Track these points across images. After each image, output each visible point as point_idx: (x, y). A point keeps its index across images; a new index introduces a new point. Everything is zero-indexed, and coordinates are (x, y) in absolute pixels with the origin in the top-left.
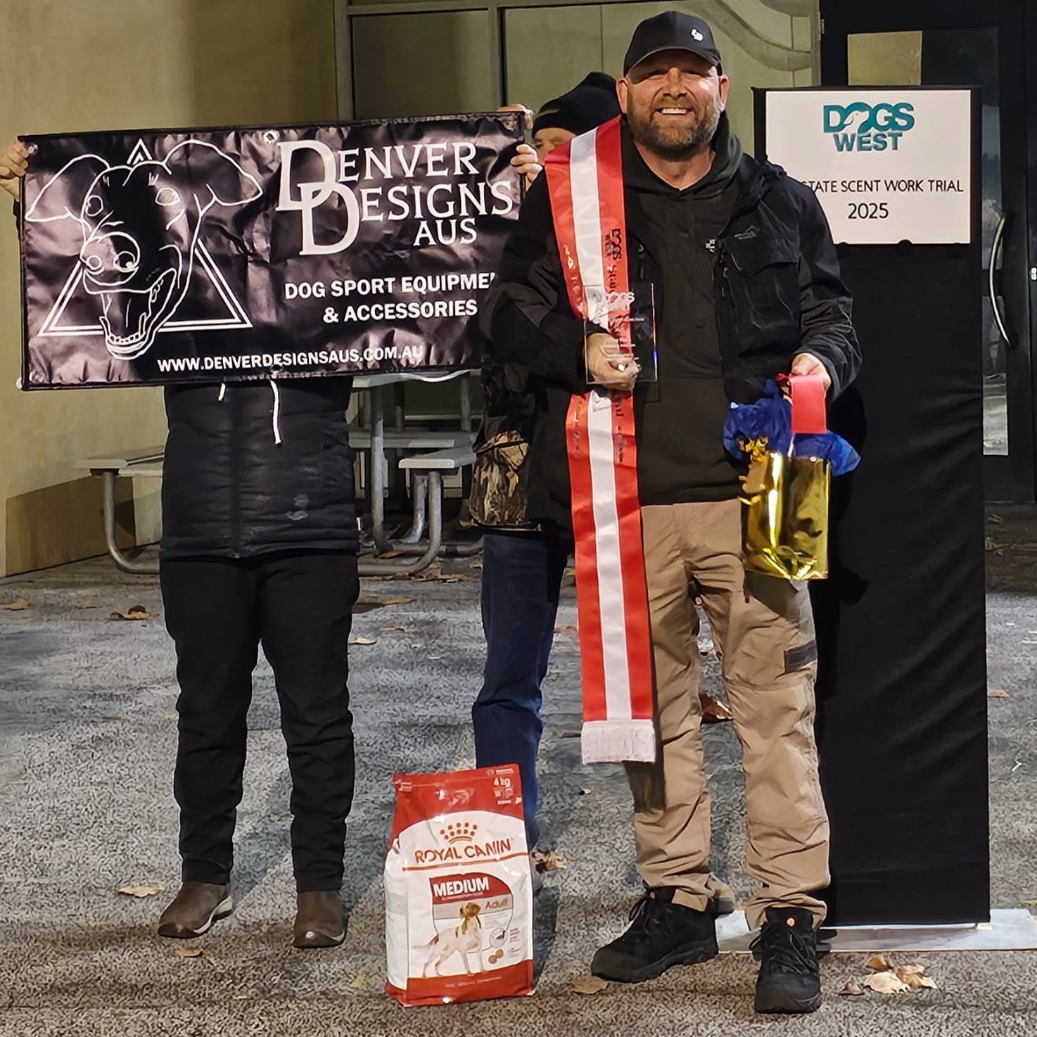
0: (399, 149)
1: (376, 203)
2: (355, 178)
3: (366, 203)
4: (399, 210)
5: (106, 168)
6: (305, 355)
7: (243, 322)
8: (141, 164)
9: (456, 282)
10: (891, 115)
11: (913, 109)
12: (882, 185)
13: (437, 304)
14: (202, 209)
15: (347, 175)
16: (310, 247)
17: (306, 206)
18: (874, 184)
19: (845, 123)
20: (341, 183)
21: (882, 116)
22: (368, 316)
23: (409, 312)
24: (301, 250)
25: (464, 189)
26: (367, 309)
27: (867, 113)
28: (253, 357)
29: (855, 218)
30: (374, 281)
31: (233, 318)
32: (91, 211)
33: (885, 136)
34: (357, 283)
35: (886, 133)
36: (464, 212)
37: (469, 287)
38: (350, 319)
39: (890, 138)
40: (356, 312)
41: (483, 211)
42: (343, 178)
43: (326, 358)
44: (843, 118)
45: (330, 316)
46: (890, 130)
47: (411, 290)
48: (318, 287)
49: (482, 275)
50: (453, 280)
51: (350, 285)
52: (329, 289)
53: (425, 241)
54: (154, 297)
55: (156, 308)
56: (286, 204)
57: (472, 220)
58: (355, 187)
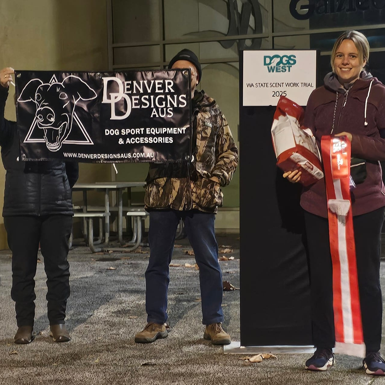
0: (146, 82)
1: (137, 102)
2: (130, 92)
3: (134, 102)
4: (146, 104)
5: (42, 84)
6: (112, 155)
7: (90, 142)
8: (54, 83)
10: (288, 59)
11: (296, 57)
12: (284, 85)
13: (159, 138)
14: (75, 101)
15: (127, 91)
16: (114, 117)
17: (113, 102)
18: (282, 84)
19: (272, 62)
20: (126, 94)
21: (285, 59)
22: (134, 142)
23: (149, 141)
24: (111, 117)
25: (169, 97)
26: (134, 140)
27: (279, 59)
28: (94, 155)
29: (275, 96)
30: (136, 130)
31: (87, 141)
32: (38, 98)
33: (285, 67)
34: (130, 130)
35: (286, 66)
37: (170, 133)
38: (128, 143)
39: (288, 68)
40: (130, 140)
43: (120, 156)
44: (271, 61)
45: (121, 142)
46: (287, 65)
47: (150, 133)
48: (117, 131)
49: (174, 129)
50: (164, 130)
51: (128, 131)
52: (120, 132)
53: (155, 116)
54: (60, 131)
55: (62, 135)
56: (105, 100)
57: (172, 109)
58: (130, 95)
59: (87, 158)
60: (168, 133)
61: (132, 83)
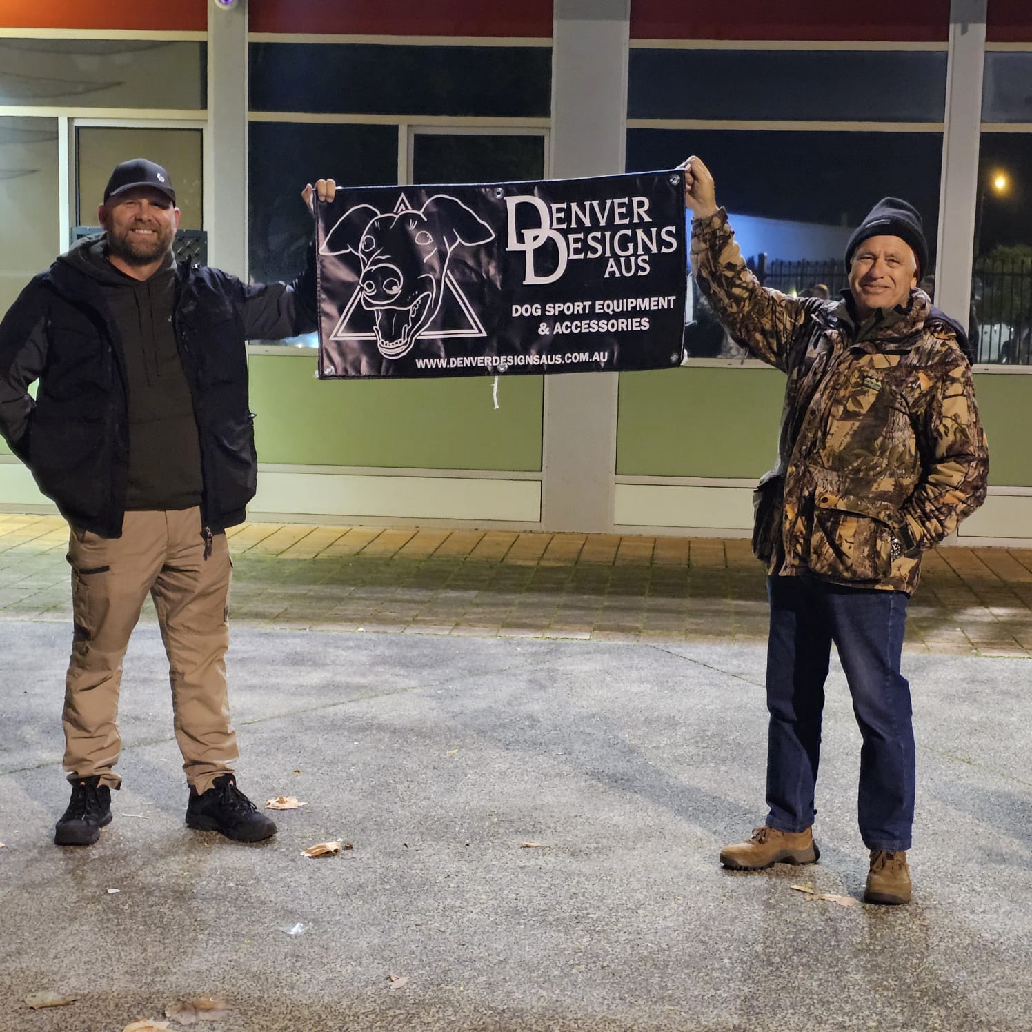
0: (596, 203)
1: (579, 245)
2: (564, 226)
3: (572, 246)
4: (595, 251)
5: (377, 215)
6: (523, 357)
7: (480, 332)
8: (403, 213)
9: (633, 305)
13: (620, 321)
14: (450, 247)
15: (558, 223)
16: (531, 278)
17: (529, 247)
20: (557, 230)
22: (569, 330)
23: (599, 327)
24: (524, 280)
25: (640, 233)
26: (570, 325)
28: (486, 358)
30: (576, 304)
31: (472, 328)
32: (367, 246)
34: (564, 305)
36: (640, 251)
37: (643, 309)
38: (558, 333)
40: (561, 327)
41: (654, 250)
42: (555, 226)
43: (538, 360)
45: (544, 329)
47: (602, 311)
48: (537, 308)
49: (652, 299)
50: (632, 303)
51: (559, 307)
52: (544, 310)
53: (612, 273)
54: (413, 313)
55: (415, 320)
56: (513, 245)
57: (647, 257)
58: (564, 233)
59: (469, 365)
60: (638, 309)
61: (569, 207)
